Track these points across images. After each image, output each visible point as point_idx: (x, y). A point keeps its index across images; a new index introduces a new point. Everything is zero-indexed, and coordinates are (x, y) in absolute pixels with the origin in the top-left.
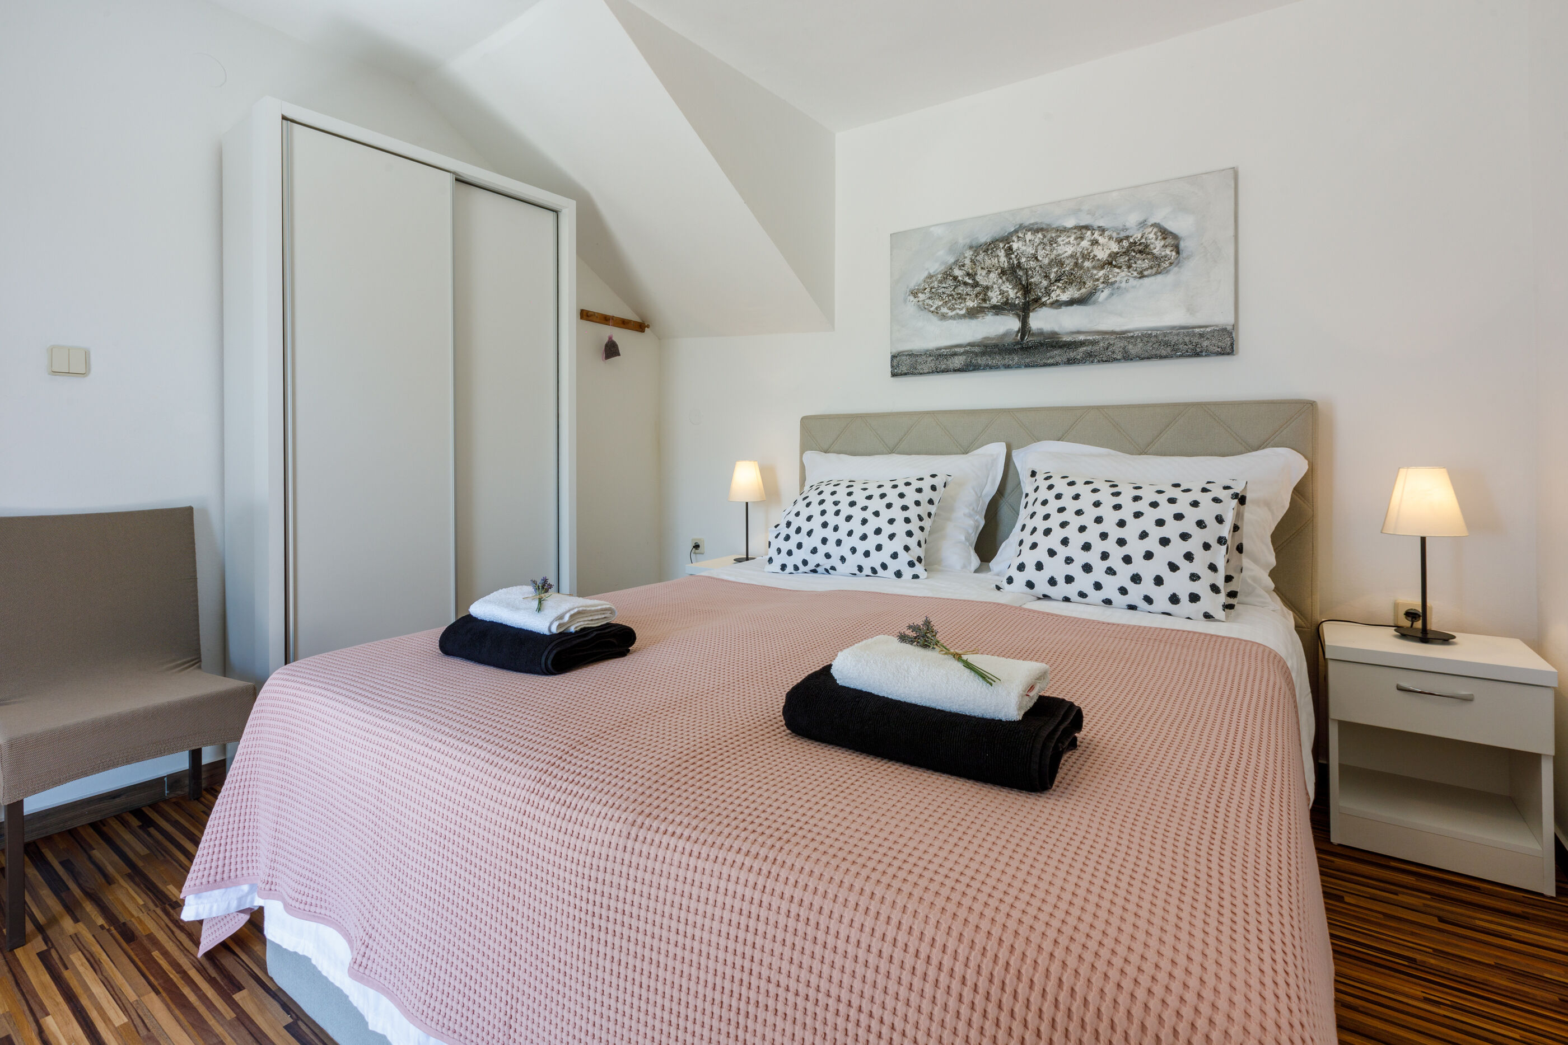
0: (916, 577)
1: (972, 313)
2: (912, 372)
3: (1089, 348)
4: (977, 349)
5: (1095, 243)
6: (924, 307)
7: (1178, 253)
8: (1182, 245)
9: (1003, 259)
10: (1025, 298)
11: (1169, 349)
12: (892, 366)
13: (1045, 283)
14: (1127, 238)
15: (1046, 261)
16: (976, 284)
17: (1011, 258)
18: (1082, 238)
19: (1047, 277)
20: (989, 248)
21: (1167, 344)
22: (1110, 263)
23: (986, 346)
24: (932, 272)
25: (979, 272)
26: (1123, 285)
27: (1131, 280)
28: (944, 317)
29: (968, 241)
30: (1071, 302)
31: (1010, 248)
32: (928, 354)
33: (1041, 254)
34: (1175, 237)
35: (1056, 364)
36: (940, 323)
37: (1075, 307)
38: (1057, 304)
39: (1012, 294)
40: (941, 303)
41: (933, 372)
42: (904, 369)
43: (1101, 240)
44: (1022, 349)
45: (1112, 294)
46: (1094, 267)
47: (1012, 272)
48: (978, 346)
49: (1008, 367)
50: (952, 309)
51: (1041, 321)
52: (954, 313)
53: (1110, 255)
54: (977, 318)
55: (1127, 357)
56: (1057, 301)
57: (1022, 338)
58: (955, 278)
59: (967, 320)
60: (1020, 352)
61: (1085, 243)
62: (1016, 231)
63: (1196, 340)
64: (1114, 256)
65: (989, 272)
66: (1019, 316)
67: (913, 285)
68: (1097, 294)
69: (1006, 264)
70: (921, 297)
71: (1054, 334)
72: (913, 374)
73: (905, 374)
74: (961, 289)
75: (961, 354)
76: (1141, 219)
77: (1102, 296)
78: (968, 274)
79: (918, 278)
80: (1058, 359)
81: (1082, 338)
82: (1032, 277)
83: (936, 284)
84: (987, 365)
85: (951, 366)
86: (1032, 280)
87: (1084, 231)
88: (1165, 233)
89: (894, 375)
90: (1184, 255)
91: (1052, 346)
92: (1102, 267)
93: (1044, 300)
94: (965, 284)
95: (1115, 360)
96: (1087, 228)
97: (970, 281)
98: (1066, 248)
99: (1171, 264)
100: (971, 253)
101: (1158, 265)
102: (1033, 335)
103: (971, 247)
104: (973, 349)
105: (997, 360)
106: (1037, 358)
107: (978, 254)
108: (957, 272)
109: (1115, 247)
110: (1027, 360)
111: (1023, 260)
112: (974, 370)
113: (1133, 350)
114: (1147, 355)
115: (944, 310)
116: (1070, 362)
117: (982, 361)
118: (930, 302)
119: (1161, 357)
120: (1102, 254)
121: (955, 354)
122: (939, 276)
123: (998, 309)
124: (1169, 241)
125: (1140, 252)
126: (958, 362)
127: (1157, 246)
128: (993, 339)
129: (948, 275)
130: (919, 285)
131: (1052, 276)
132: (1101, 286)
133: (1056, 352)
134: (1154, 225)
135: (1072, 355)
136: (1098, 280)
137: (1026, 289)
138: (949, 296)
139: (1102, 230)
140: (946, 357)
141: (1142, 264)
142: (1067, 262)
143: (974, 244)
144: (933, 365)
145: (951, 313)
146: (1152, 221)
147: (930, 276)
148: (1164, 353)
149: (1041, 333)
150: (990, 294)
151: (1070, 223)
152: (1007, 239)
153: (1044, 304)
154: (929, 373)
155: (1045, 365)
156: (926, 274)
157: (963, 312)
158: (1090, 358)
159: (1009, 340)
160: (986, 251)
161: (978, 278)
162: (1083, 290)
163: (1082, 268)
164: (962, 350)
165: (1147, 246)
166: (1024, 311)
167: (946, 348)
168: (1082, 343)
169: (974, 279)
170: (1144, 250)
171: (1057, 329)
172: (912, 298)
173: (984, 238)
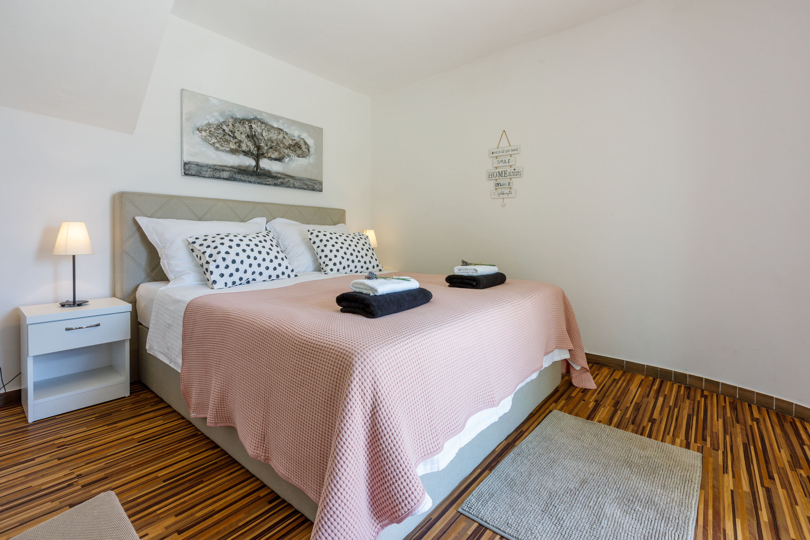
0: (296, 276)
1: (233, 152)
2: (198, 175)
3: (282, 180)
4: (235, 170)
5: (284, 138)
6: (205, 140)
7: (309, 152)
8: (310, 149)
9: (248, 129)
10: (258, 152)
11: (306, 186)
12: (185, 169)
13: (266, 148)
14: (295, 140)
15: (266, 138)
16: (235, 138)
17: (252, 131)
18: (280, 133)
19: (267, 145)
20: (242, 121)
21: (306, 184)
22: (290, 148)
23: (240, 170)
24: (210, 122)
25: (237, 132)
26: (293, 158)
27: (296, 157)
28: (217, 149)
29: (231, 114)
30: (276, 159)
31: (251, 126)
32: (208, 166)
33: (264, 134)
34: (308, 146)
35: (270, 185)
36: (215, 151)
37: (277, 162)
38: (270, 158)
39: (252, 148)
40: (216, 141)
41: (211, 177)
42: (193, 172)
43: (286, 136)
44: (256, 175)
45: (290, 161)
46: (284, 147)
47: (252, 137)
48: (236, 168)
49: (250, 182)
50: (222, 146)
51: (265, 164)
52: (223, 148)
53: (289, 145)
54: (236, 155)
55: (294, 187)
56: (270, 157)
57: (257, 169)
58: (224, 130)
59: (230, 154)
60: (256, 176)
61: (281, 136)
62: (254, 119)
63: (313, 184)
64: (290, 145)
65: (241, 133)
66: (255, 160)
67: (198, 125)
68: (285, 159)
69: (249, 133)
70: (204, 134)
71: (269, 172)
72: (199, 176)
73: (194, 175)
74: (227, 137)
75: (228, 171)
76: (299, 135)
77: (287, 160)
78: (231, 131)
79: (203, 123)
80: (271, 182)
81: (279, 175)
82: (261, 143)
83: (213, 129)
84: (241, 179)
85: (222, 176)
86: (261, 144)
87: (280, 131)
88: (306, 143)
89: (186, 174)
90: (311, 153)
91: (269, 177)
92: (287, 149)
93: (265, 155)
94: (229, 135)
95: (291, 187)
96: (281, 130)
97: (232, 135)
98: (274, 135)
99: (307, 155)
100: (232, 120)
101: (303, 155)
102: (261, 169)
103: (232, 118)
104: (234, 170)
105: (245, 178)
106: (263, 181)
107: (236, 123)
108: (224, 127)
109: (291, 142)
110: (259, 181)
111: (257, 134)
112: (234, 180)
113: (297, 184)
114: (300, 187)
115: (217, 145)
116: (275, 185)
117: (238, 176)
118: (209, 138)
119: (304, 189)
120: (287, 144)
121: (223, 170)
122: (215, 126)
123: (246, 153)
124: (306, 146)
125: (299, 147)
126: (226, 174)
127: (303, 147)
128: (243, 167)
129: (219, 126)
130: (203, 127)
131: (269, 145)
132: (286, 156)
133: (270, 179)
134: (303, 139)
135: (276, 182)
136: (285, 153)
137: (259, 148)
138: (220, 138)
139: (287, 134)
140: (219, 170)
141: (299, 152)
142: (274, 142)
143: (234, 116)
144: (211, 173)
145: (221, 148)
146: (302, 137)
147: (209, 124)
148: (305, 187)
149: (264, 170)
150: (241, 144)
151: (276, 125)
152: (250, 121)
153: (265, 157)
154: (209, 177)
155: (266, 184)
156: (206, 122)
157: (228, 149)
158: (282, 185)
159: (251, 169)
160: (240, 123)
161: (236, 135)
162: (280, 156)
163: (280, 146)
164: (228, 169)
165: (300, 146)
166: (257, 157)
167: (219, 166)
168: (280, 178)
169: (234, 135)
170: (300, 147)
171: (270, 169)
172: (198, 133)
173: (239, 116)
